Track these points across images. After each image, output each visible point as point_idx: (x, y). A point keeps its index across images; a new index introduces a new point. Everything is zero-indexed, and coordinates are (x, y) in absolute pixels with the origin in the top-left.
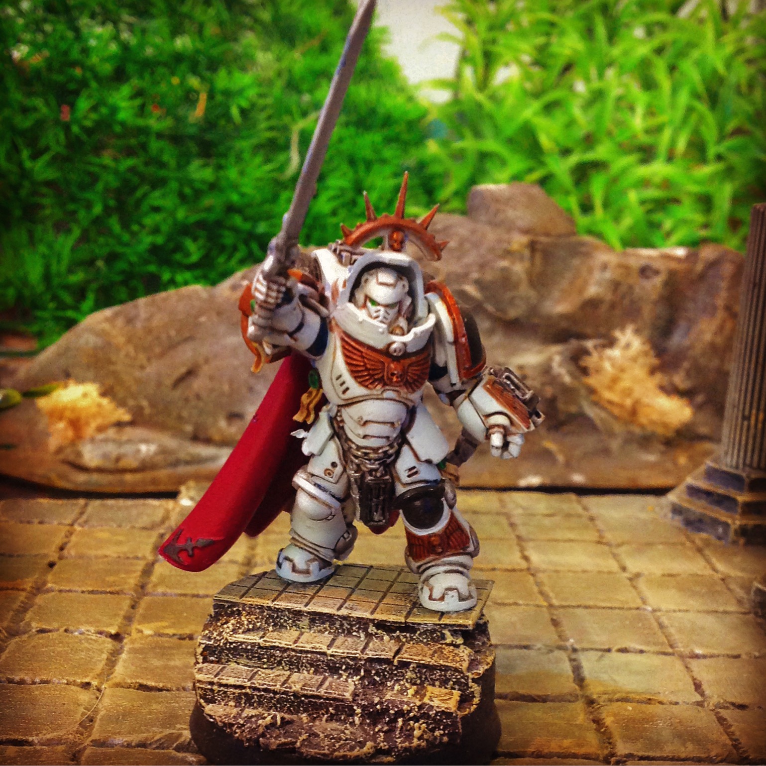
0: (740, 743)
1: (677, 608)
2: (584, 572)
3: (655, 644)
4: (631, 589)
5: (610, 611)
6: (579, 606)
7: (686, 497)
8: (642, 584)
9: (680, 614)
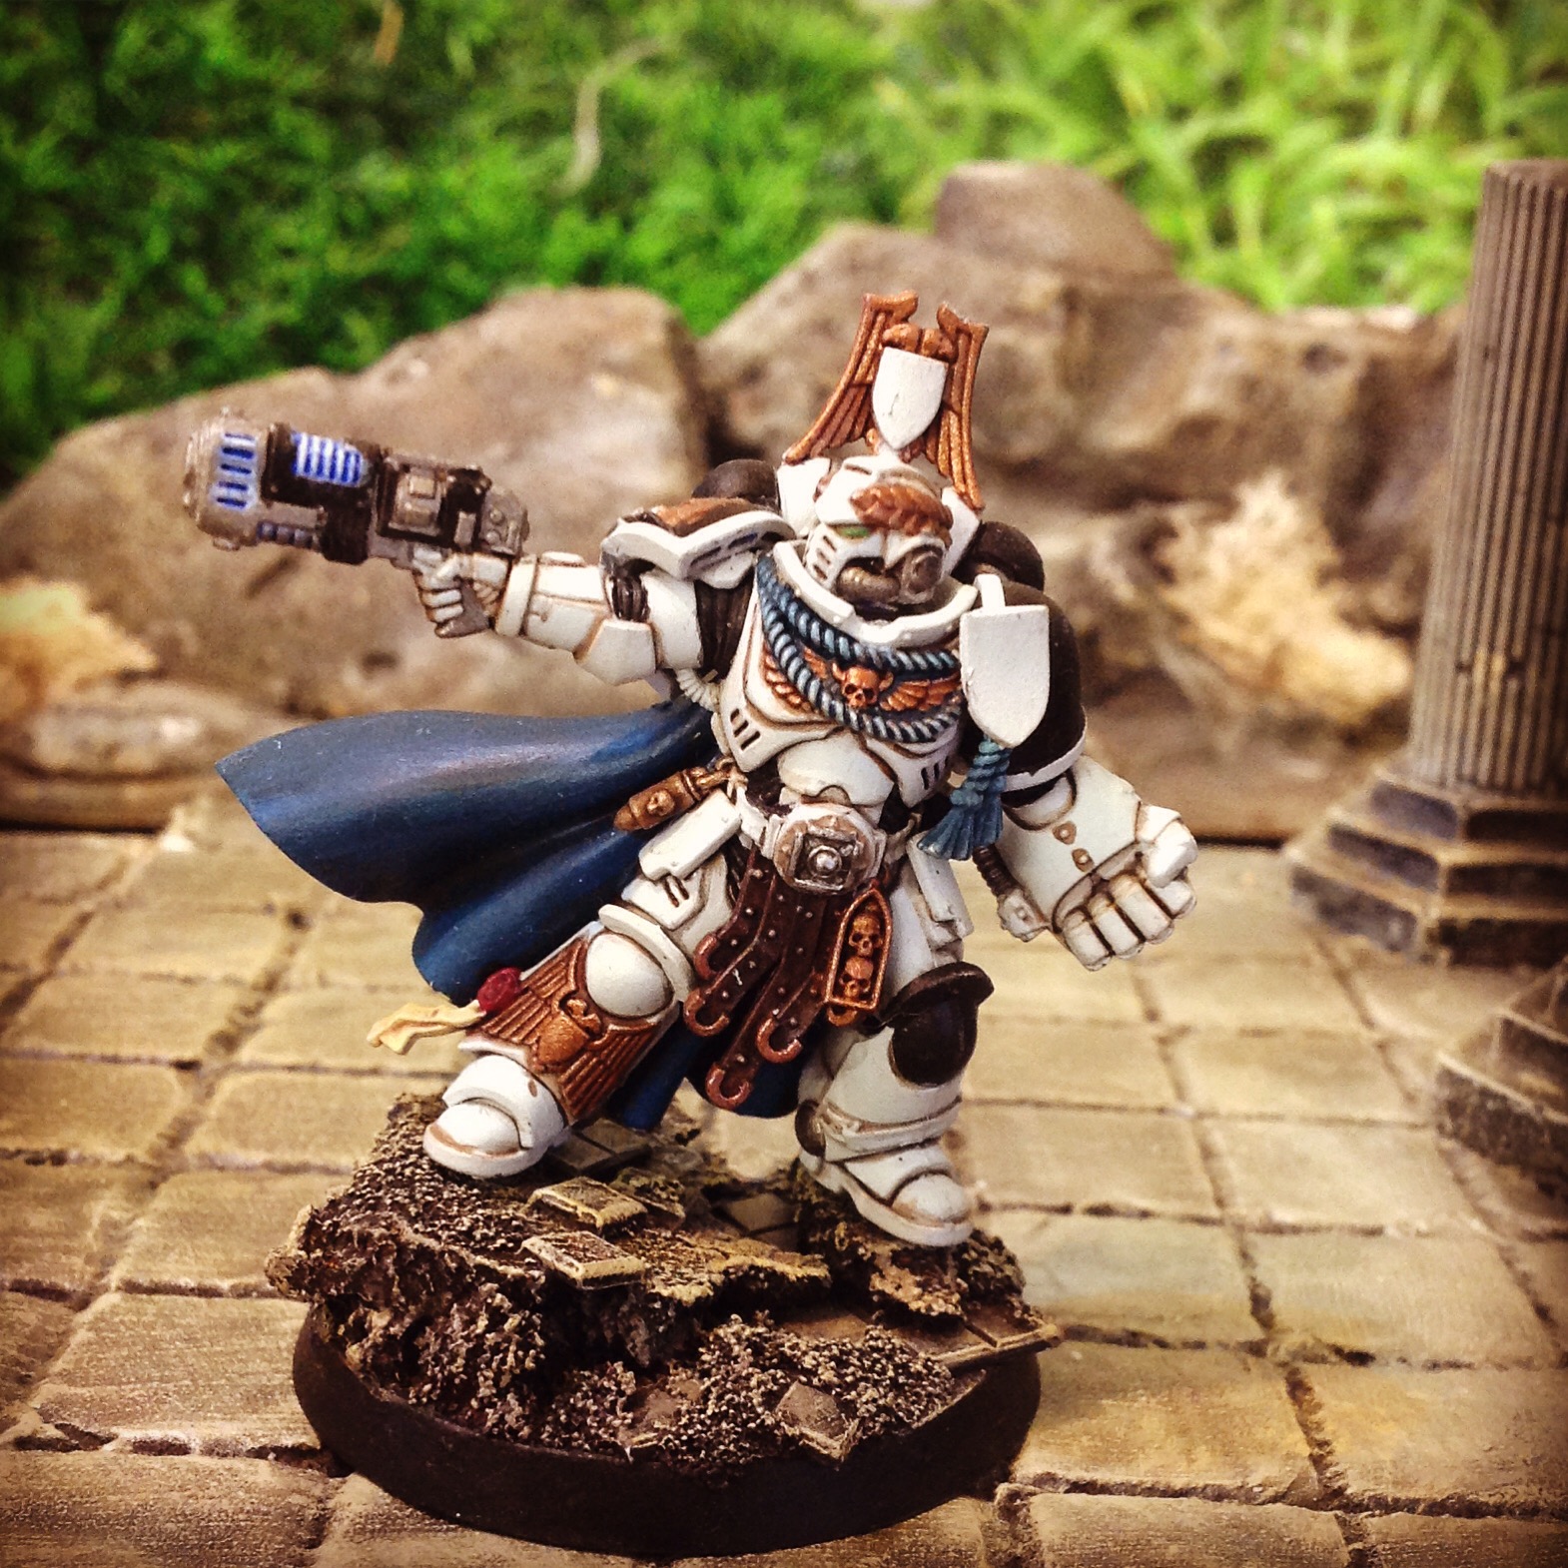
0: (1330, 1453)
1: (1255, 1110)
2: (1057, 1020)
3: (1180, 1196)
4: (1158, 1064)
5: (1091, 1115)
6: (1021, 1102)
7: (1326, 851)
8: (1185, 1053)
9: (1257, 1127)
